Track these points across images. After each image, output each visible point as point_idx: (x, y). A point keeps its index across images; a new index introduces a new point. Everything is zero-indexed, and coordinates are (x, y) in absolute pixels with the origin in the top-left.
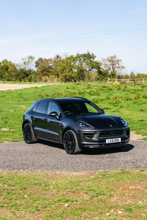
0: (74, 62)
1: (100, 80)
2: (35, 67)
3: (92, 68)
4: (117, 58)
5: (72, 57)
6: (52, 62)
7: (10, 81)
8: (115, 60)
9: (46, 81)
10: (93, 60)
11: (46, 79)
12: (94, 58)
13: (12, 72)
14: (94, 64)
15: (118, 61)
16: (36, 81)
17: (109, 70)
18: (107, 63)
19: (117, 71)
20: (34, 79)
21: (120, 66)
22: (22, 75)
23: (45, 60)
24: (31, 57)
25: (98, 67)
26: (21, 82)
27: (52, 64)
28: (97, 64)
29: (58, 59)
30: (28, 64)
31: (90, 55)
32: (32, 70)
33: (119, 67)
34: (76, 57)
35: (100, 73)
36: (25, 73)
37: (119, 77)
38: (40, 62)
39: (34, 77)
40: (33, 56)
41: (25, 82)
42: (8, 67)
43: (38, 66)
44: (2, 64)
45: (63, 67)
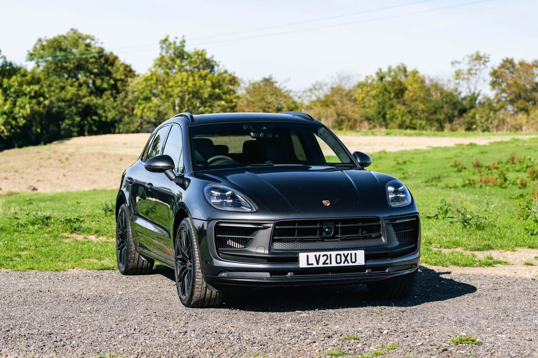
2: (490, 87)
7: (407, 128)
9: (518, 128)
11: (519, 121)
13: (417, 103)
16: (488, 128)
20: (481, 122)
22: (445, 110)
23: (522, 64)
24: (478, 58)
26: (440, 133)
30: (469, 76)
32: (479, 95)
36: (455, 105)
38: (507, 71)
39: (482, 117)
40: (485, 55)
41: (453, 133)
42: (402, 87)
43: (499, 84)
44: (388, 79)
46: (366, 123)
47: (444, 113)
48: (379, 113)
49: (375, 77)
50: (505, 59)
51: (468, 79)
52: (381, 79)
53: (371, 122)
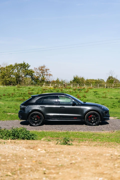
0: (12, 69)
1: (34, 85)
3: (27, 75)
4: (46, 68)
5: (11, 66)
8: (44, 69)
10: (28, 69)
12: (28, 67)
14: (29, 72)
15: (47, 70)
17: (39, 77)
18: (38, 71)
19: (46, 78)
21: (48, 74)
25: (32, 74)
28: (31, 72)
31: (26, 65)
34: (15, 66)
35: (33, 78)
37: (48, 82)
45: (4, 73)
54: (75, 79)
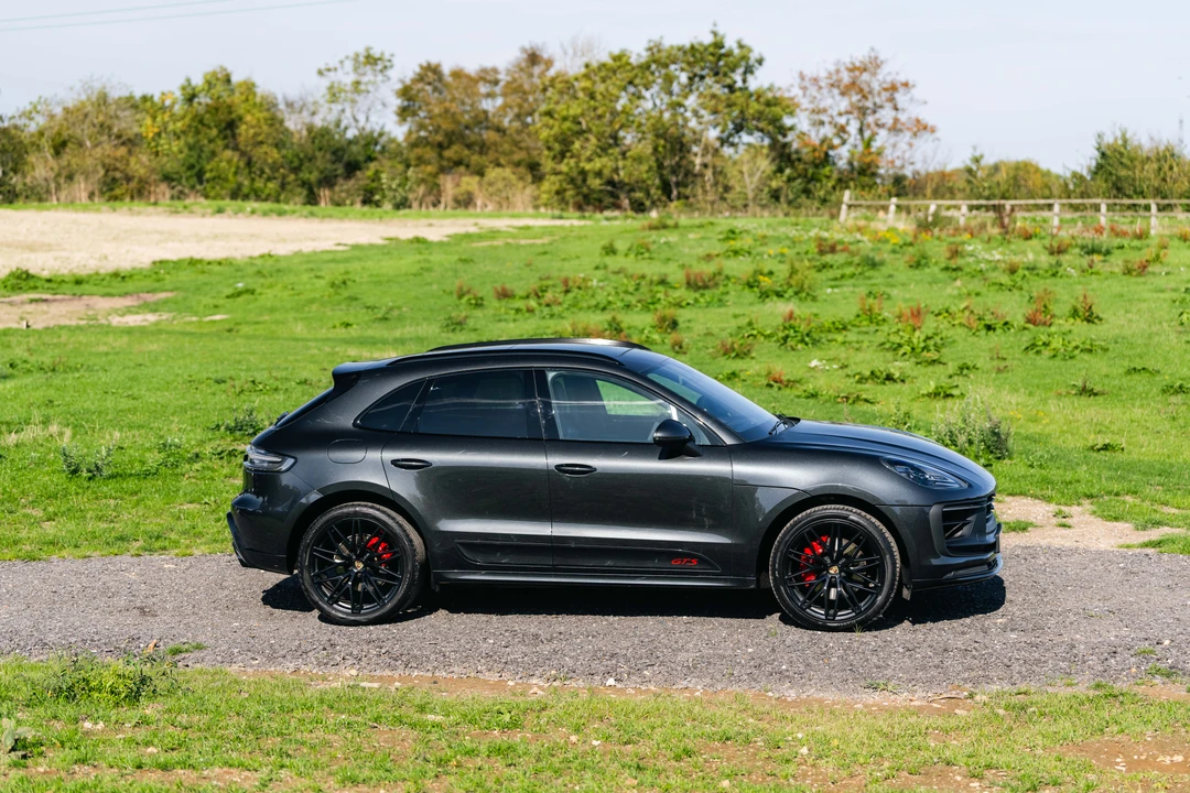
0: (631, 89)
1: (790, 203)
2: (395, 118)
3: (739, 128)
4: (886, 74)
5: (620, 61)
6: (498, 89)
7: (246, 197)
8: (876, 86)
9: (465, 202)
10: (744, 81)
11: (464, 188)
12: (749, 70)
13: (265, 148)
14: (754, 107)
16: (406, 199)
17: (835, 141)
18: (827, 102)
19: (888, 152)
20: (390, 188)
21: (903, 117)
22: (319, 163)
23: (457, 74)
24: (371, 60)
25: (775, 121)
26: (314, 209)
27: (499, 101)
28: (768, 104)
29: (537, 70)
30: (356, 96)
31: (729, 54)
32: (381, 135)
33: (895, 128)
34: (646, 67)
35: (783, 156)
36: (338, 153)
37: (900, 186)
38: (429, 88)
39: (393, 179)
40: (382, 54)
41: (338, 208)
42: (233, 116)
43: (414, 114)
44: (204, 99)
45: (565, 119)
46: (163, 187)
47: (317, 168)
48: (191, 167)
49: (178, 94)
50: (425, 64)
51: (354, 102)
52: (191, 98)
53: (174, 184)
54: (1103, 155)
